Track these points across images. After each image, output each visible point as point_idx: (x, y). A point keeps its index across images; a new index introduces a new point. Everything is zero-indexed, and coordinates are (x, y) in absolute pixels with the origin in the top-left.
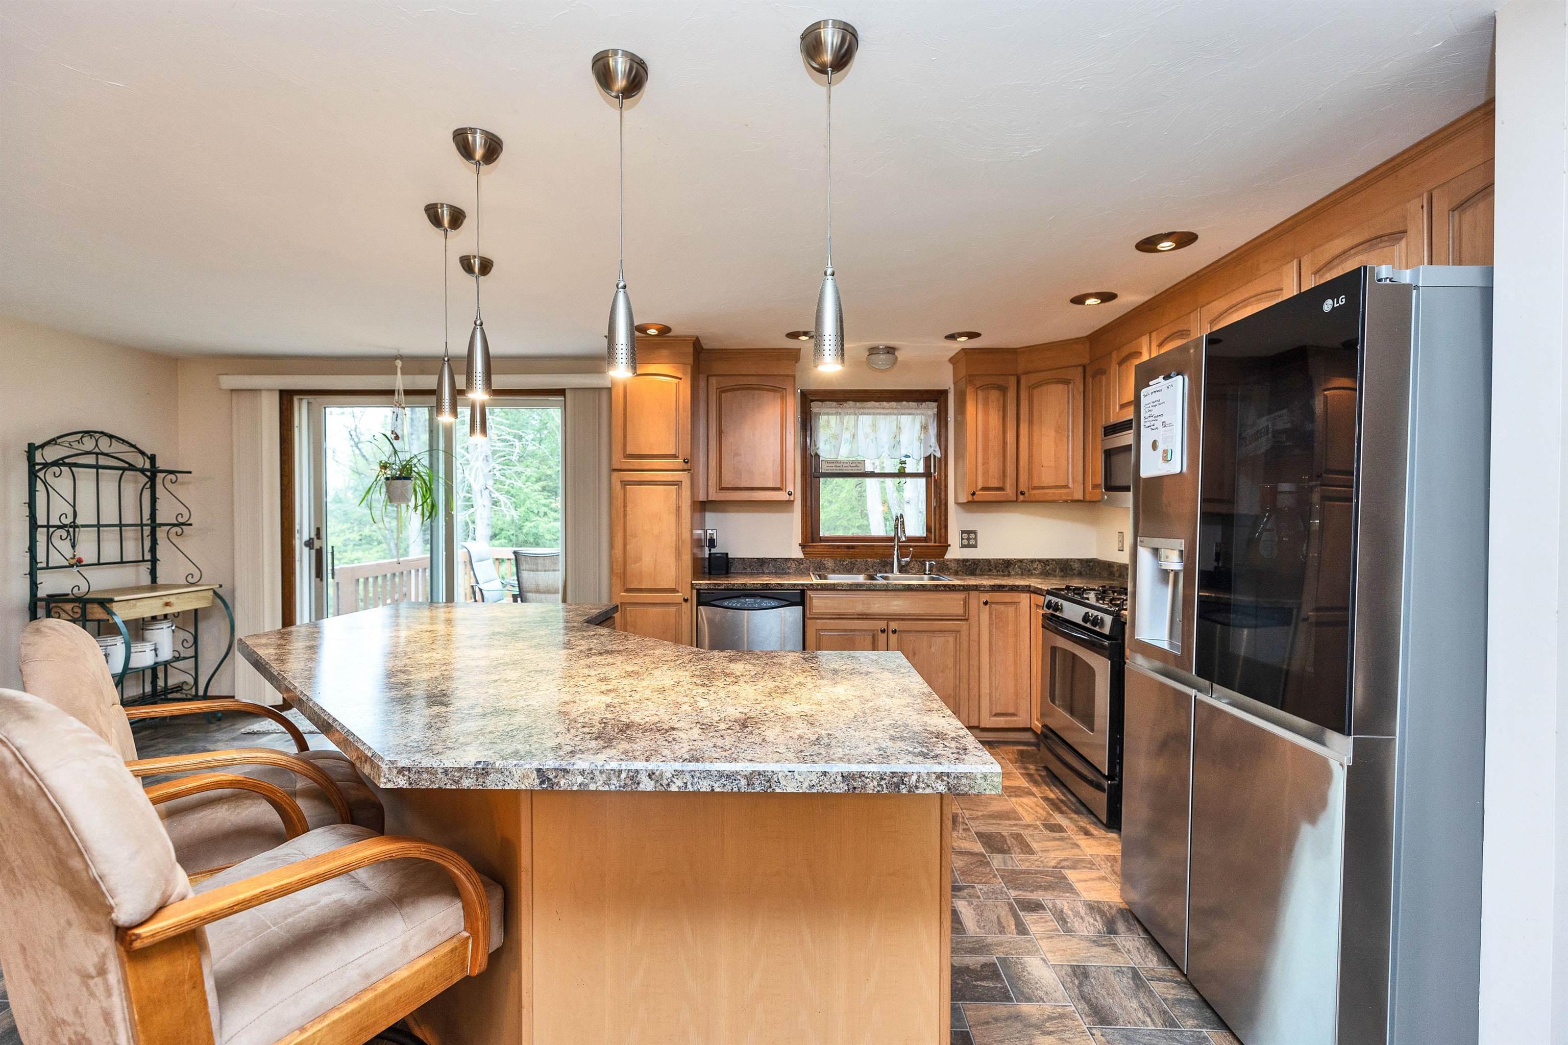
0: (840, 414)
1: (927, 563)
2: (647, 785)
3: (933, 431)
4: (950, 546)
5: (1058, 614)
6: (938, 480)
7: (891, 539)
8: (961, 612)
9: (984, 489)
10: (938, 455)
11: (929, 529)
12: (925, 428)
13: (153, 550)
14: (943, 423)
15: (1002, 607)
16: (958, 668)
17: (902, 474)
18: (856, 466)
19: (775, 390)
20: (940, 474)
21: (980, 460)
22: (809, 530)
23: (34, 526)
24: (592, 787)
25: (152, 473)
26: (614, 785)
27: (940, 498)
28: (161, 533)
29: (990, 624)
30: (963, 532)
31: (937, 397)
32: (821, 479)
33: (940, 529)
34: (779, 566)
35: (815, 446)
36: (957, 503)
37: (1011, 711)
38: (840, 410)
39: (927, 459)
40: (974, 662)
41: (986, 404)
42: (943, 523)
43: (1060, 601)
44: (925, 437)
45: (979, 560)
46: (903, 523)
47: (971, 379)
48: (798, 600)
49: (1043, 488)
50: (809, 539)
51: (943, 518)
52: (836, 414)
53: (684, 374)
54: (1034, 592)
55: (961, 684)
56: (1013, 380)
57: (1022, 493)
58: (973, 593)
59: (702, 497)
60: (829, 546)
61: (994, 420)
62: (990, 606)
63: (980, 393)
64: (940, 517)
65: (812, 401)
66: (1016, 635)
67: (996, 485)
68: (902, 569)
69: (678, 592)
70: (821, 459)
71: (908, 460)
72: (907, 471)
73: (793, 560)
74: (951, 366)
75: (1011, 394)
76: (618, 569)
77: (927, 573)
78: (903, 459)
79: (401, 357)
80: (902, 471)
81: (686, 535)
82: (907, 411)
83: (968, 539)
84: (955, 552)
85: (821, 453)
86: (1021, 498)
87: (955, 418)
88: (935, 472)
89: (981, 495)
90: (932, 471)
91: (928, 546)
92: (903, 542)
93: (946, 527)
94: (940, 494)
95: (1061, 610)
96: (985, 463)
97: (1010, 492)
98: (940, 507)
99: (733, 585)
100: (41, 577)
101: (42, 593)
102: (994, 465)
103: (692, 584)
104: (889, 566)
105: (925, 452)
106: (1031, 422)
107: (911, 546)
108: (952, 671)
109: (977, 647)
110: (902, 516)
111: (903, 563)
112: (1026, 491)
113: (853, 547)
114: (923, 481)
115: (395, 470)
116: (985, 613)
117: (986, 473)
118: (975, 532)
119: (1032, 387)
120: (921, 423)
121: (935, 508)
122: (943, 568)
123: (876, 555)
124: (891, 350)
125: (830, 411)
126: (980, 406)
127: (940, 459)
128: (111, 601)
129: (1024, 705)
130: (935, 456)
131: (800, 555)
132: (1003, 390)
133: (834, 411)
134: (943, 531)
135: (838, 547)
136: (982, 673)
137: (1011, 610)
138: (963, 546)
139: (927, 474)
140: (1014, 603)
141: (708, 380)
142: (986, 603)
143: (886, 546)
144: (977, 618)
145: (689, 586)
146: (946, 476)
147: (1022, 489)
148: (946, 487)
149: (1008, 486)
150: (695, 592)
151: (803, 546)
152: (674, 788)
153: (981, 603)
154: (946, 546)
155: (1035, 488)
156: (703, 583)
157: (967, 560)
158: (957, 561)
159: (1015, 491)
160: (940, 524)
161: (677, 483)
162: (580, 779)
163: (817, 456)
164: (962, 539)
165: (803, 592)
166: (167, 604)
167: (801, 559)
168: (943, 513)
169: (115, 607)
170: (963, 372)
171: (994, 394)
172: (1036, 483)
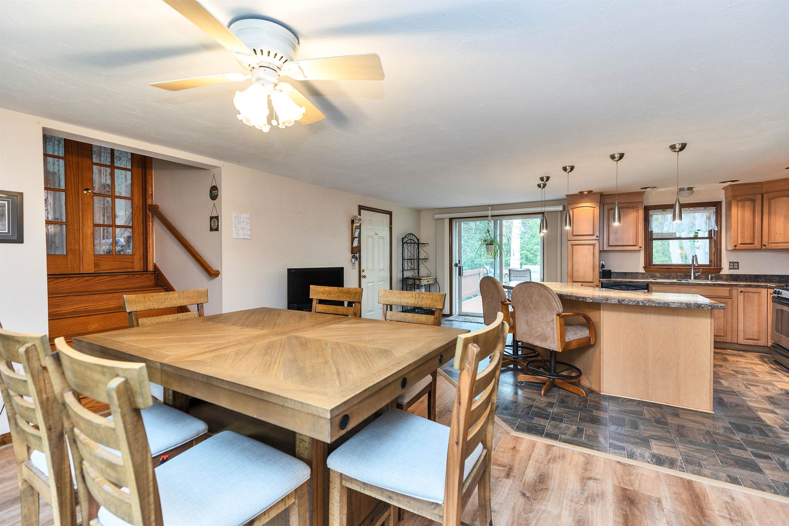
0: (663, 214)
1: (710, 276)
2: (641, 304)
3: (713, 219)
4: (723, 268)
5: (779, 295)
6: (716, 240)
7: (690, 265)
8: (728, 295)
9: (741, 244)
10: (716, 229)
11: (711, 261)
12: (709, 218)
13: (418, 266)
14: (719, 216)
15: (751, 294)
16: (726, 318)
17: (696, 238)
18: (672, 235)
19: (633, 208)
20: (717, 238)
21: (739, 231)
22: (648, 261)
23: (403, 259)
24: (629, 304)
25: (418, 244)
26: (634, 303)
27: (717, 248)
28: (420, 262)
29: (744, 301)
30: (730, 263)
31: (717, 205)
32: (654, 241)
33: (717, 261)
34: (635, 275)
35: (651, 227)
36: (726, 250)
37: (756, 338)
38: (663, 213)
39: (710, 232)
40: (735, 316)
41: (743, 207)
42: (719, 259)
43: (781, 291)
44: (709, 222)
45: (740, 275)
46: (696, 259)
47: (734, 197)
48: (645, 287)
49: (777, 243)
50: (648, 265)
51: (719, 256)
52: (661, 214)
53: (596, 206)
54: (769, 288)
55: (728, 325)
56: (759, 196)
57: (764, 245)
58: (734, 288)
59: (601, 249)
60: (658, 268)
61: (748, 214)
62: (744, 294)
63: (740, 203)
64: (717, 256)
65: (649, 210)
66: (759, 306)
67: (749, 242)
68: (695, 278)
69: (593, 283)
70: (653, 233)
71: (699, 232)
72: (698, 236)
73: (640, 273)
74: (724, 191)
75: (758, 203)
76: (570, 274)
77: (710, 279)
78: (697, 231)
79: (491, 205)
80: (696, 237)
81: (597, 263)
82: (698, 211)
83: (734, 266)
84: (726, 270)
85: (653, 230)
86: (764, 247)
87: (726, 214)
88: (714, 237)
89: (739, 247)
90: (713, 236)
91: (710, 268)
92: (696, 266)
93: (721, 260)
94: (717, 246)
95: (781, 294)
96: (743, 233)
97: (757, 244)
98: (717, 251)
99: (617, 281)
100: (405, 272)
101: (404, 277)
102: (748, 233)
103: (599, 280)
104: (689, 277)
105: (709, 228)
106: (769, 214)
107: (701, 268)
108: (723, 319)
109: (736, 310)
110: (696, 256)
111: (697, 275)
112: (767, 244)
113: (670, 268)
114: (708, 241)
115: (489, 242)
116: (741, 297)
117: (743, 237)
118: (738, 263)
119: (770, 200)
120: (707, 216)
121: (714, 252)
122: (719, 278)
123: (682, 272)
124: (690, 189)
125: (658, 213)
126: (740, 209)
127: (717, 231)
128: (421, 279)
129: (763, 336)
130: (714, 230)
131: (644, 272)
132: (754, 201)
133: (660, 213)
134: (719, 262)
135: (662, 268)
136: (739, 321)
137: (756, 296)
138: (730, 269)
139: (710, 238)
140: (758, 292)
141: (604, 206)
142: (742, 292)
143: (687, 268)
144: (736, 298)
145: (598, 281)
146: (721, 238)
147: (764, 243)
148: (721, 243)
149: (756, 242)
150: (600, 283)
151: (645, 268)
152: (647, 305)
153: (739, 292)
154: (721, 269)
155: (772, 243)
156: (604, 280)
157: (733, 275)
158: (727, 275)
159: (760, 244)
160: (717, 259)
161: (594, 245)
162: (627, 302)
163: (652, 232)
164: (730, 266)
165: (648, 285)
166: (428, 281)
167: (644, 273)
168: (719, 254)
169: (422, 281)
170: (730, 194)
171: (748, 203)
172: (772, 240)
